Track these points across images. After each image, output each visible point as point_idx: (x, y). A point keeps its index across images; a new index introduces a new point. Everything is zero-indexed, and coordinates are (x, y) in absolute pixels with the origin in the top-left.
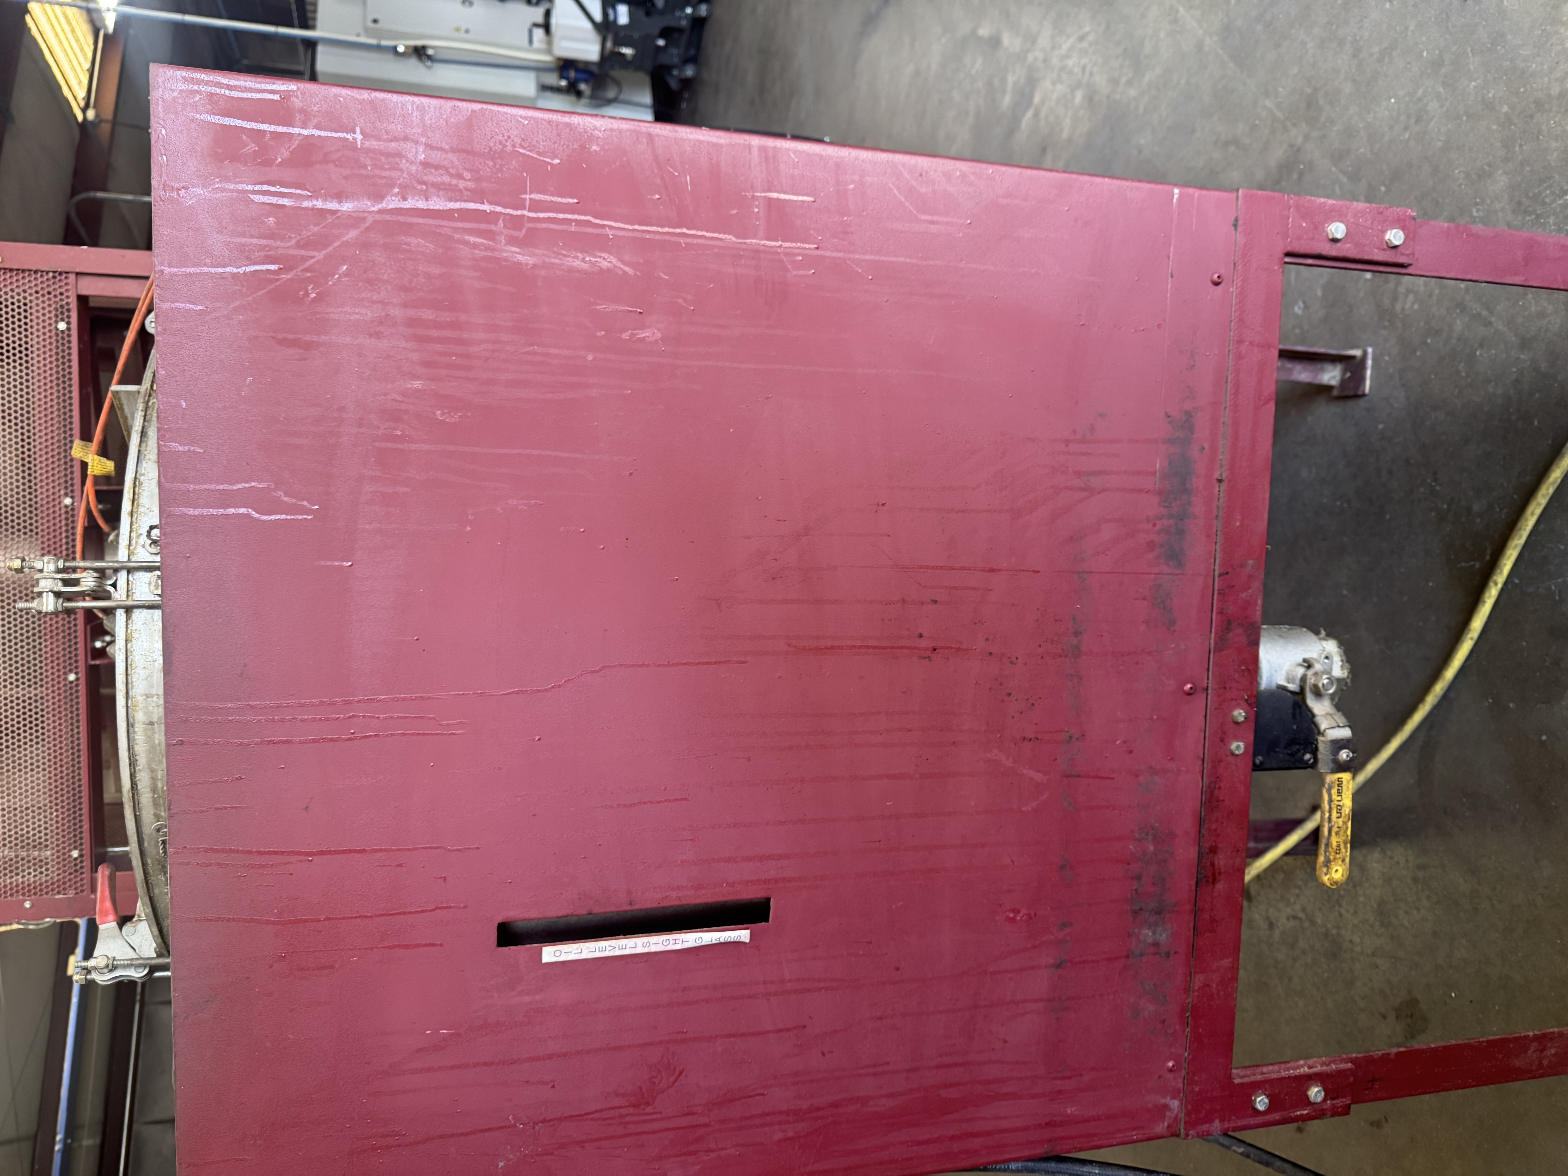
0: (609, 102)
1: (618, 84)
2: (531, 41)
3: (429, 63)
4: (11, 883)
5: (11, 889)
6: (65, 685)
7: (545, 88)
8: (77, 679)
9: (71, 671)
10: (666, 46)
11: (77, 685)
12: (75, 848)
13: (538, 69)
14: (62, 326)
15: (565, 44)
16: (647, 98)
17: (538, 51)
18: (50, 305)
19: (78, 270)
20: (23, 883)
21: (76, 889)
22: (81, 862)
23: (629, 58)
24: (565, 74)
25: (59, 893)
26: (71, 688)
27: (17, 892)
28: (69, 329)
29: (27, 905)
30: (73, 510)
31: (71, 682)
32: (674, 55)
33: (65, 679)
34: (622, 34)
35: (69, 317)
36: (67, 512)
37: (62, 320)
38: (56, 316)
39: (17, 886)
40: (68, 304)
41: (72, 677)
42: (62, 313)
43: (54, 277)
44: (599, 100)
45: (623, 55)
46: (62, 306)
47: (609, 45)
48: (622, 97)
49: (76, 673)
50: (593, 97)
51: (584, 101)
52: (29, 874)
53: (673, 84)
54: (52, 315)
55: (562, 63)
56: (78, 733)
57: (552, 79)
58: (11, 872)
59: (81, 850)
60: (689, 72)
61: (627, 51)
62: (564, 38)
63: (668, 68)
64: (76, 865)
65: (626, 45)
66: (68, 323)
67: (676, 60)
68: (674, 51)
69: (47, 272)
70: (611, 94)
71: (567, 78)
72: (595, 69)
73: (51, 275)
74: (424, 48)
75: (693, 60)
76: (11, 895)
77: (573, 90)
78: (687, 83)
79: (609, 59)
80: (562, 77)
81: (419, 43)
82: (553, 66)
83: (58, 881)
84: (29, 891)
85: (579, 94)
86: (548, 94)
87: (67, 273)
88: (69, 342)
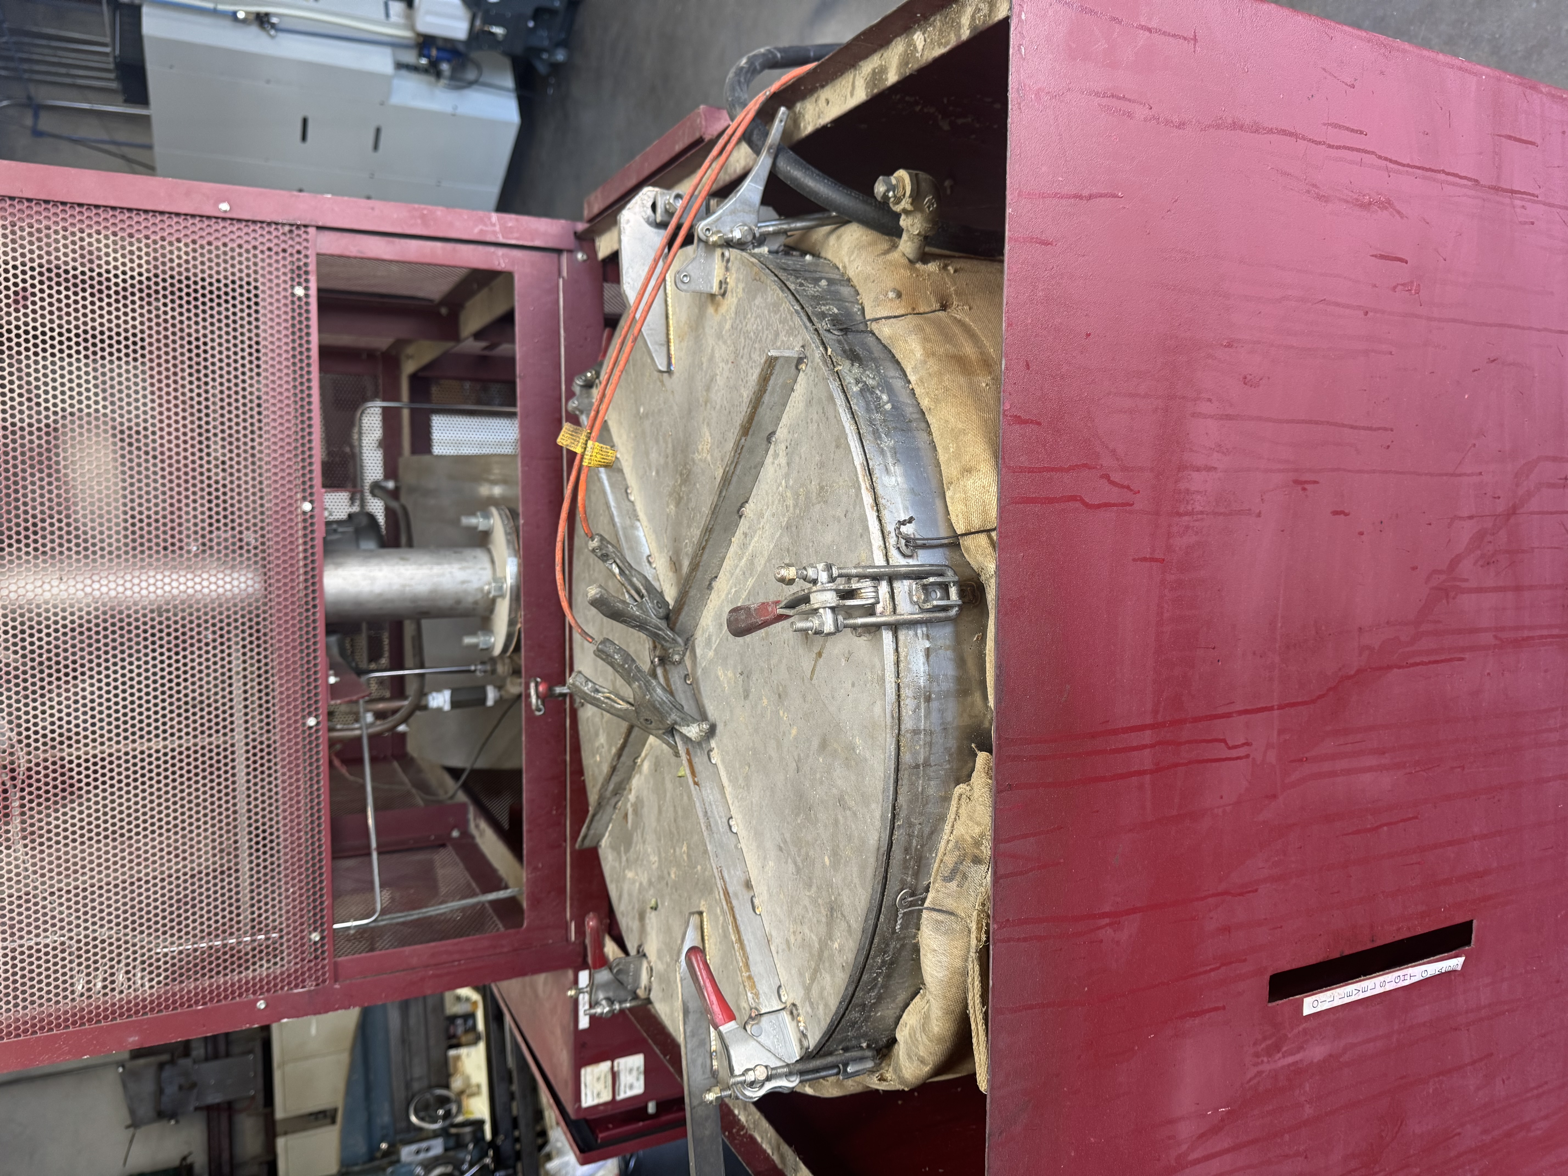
0: (470, 84)
1: (479, 67)
2: (387, 15)
3: (273, 32)
4: (240, 980)
5: (240, 988)
6: (304, 732)
7: (400, 66)
8: (318, 724)
9: (310, 714)
10: (535, 28)
11: (317, 731)
12: (315, 930)
13: (395, 44)
14: (299, 291)
15: (430, 19)
16: (509, 82)
17: (396, 26)
18: (284, 266)
19: (320, 224)
20: (254, 978)
21: (317, 979)
22: (323, 946)
23: (500, 38)
24: (426, 52)
25: (296, 986)
26: (310, 735)
27: (247, 990)
28: (307, 296)
29: (261, 1005)
30: (312, 517)
31: (310, 728)
32: (543, 38)
33: (304, 724)
34: (493, 12)
35: (307, 281)
36: (305, 520)
37: (299, 284)
38: (292, 279)
39: (247, 983)
40: (306, 264)
41: (312, 722)
42: (299, 274)
43: (291, 231)
44: (459, 82)
45: (493, 34)
46: (299, 268)
47: (478, 23)
48: (482, 79)
49: (316, 717)
50: (452, 78)
51: (443, 82)
52: (261, 966)
53: (542, 68)
54: (287, 278)
55: (421, 40)
56: (318, 789)
57: (410, 57)
58: (240, 966)
59: (322, 931)
60: (560, 56)
61: (498, 30)
62: (429, 12)
63: (538, 51)
64: (316, 950)
65: (497, 24)
66: (306, 288)
67: (546, 43)
68: (544, 33)
69: (283, 224)
70: (471, 75)
71: (428, 57)
72: (461, 48)
73: (287, 228)
74: (267, 15)
75: (563, 44)
76: (240, 995)
77: (433, 70)
78: (556, 67)
79: (477, 37)
80: (421, 55)
81: (263, 9)
82: (412, 42)
83: (296, 971)
84: (261, 988)
85: (438, 75)
86: (404, 73)
87: (306, 226)
88: (307, 311)
